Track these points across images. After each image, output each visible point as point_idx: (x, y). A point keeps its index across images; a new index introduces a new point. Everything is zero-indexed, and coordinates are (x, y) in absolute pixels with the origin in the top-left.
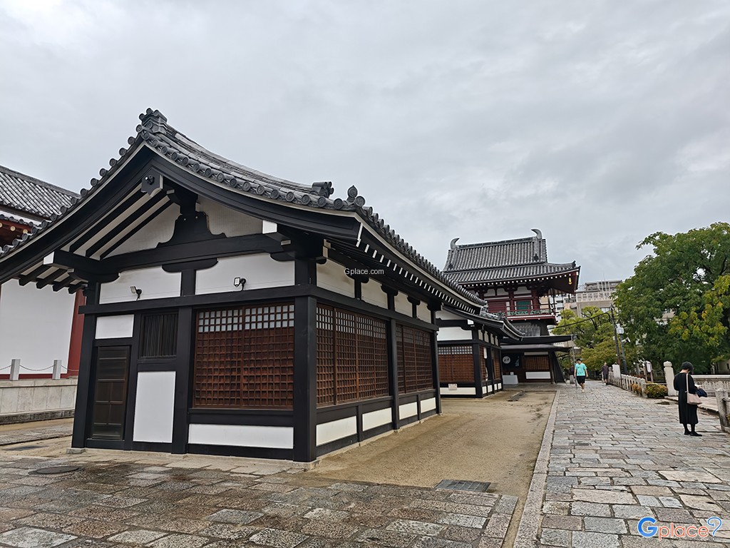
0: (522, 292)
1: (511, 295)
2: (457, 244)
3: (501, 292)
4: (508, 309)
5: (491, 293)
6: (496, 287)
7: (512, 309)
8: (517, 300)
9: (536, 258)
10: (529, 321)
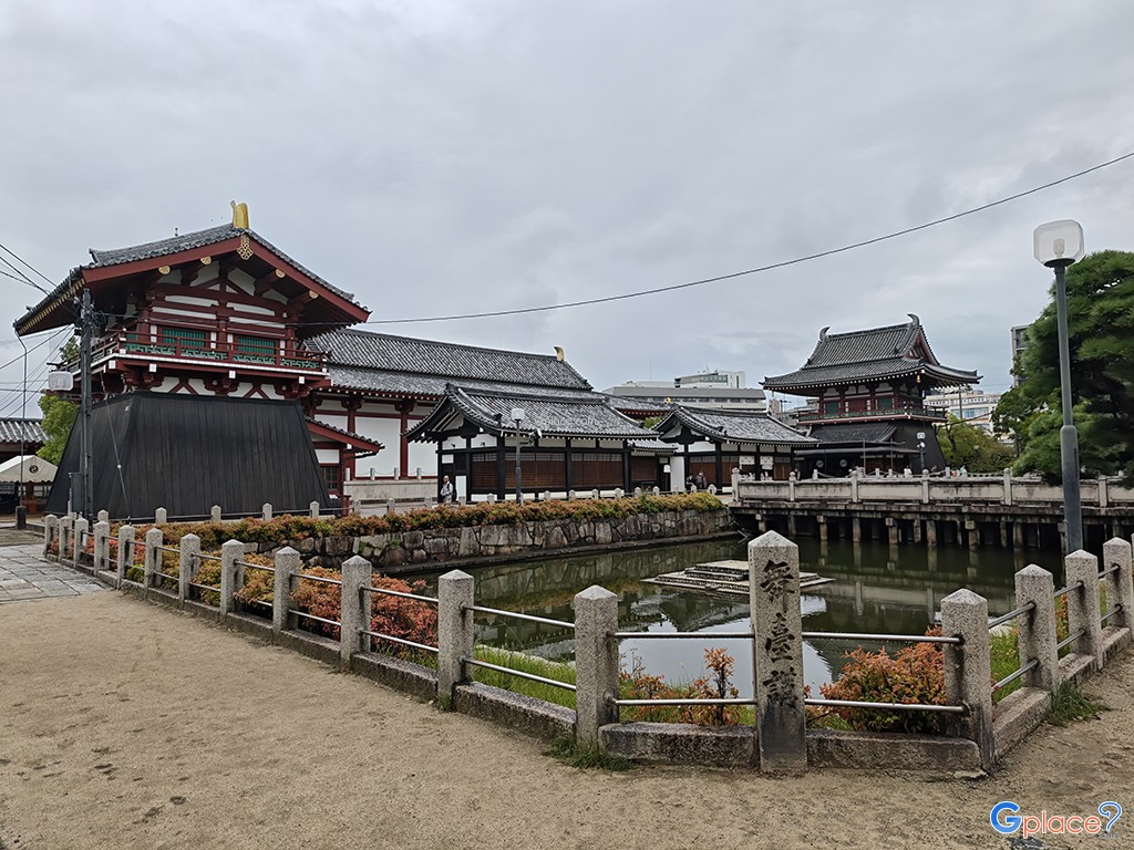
0: (885, 389)
1: (872, 392)
2: (828, 333)
3: (863, 390)
4: (869, 408)
5: (852, 391)
6: (857, 385)
7: (873, 408)
8: (878, 398)
9: (896, 351)
10: (883, 421)
